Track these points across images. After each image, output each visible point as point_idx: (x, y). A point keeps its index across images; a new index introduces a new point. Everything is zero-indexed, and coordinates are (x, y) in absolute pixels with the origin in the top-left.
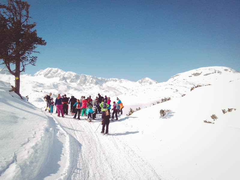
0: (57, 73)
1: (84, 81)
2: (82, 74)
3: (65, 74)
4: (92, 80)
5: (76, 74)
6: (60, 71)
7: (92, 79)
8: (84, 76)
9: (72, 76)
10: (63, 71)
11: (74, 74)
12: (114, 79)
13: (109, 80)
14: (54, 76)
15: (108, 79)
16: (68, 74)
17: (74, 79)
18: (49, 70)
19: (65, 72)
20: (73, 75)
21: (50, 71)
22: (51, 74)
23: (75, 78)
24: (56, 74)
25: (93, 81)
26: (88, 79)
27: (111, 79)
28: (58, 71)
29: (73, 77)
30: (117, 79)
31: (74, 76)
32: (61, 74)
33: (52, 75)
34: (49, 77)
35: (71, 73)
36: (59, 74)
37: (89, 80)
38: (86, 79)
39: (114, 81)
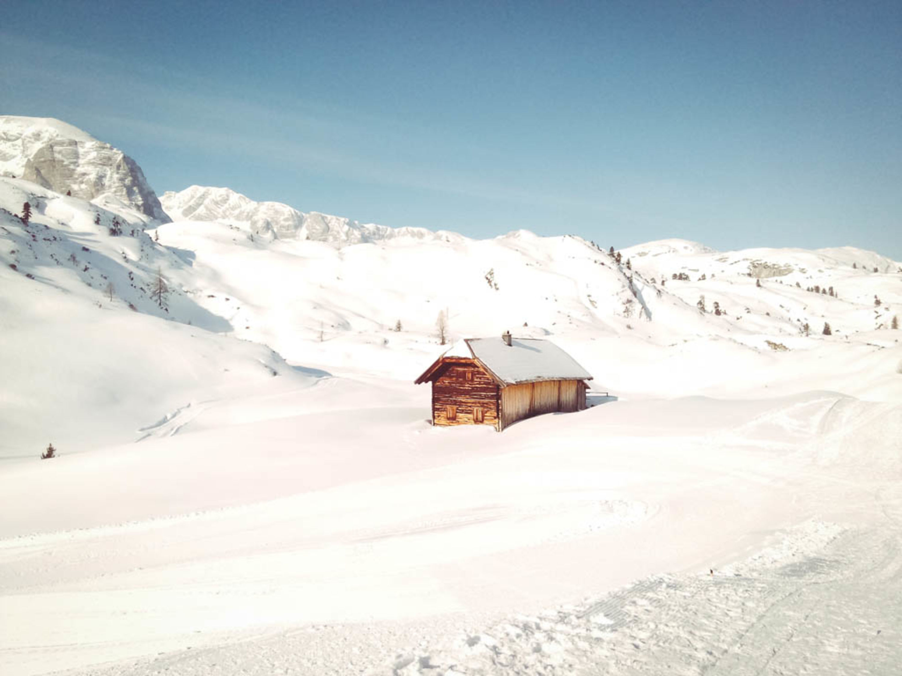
0: (226, 206)
1: (323, 233)
2: (312, 213)
3: (256, 210)
4: (347, 234)
5: (292, 210)
6: (235, 197)
7: (346, 228)
8: (320, 218)
9: (282, 218)
10: (247, 199)
11: (287, 210)
12: (416, 229)
13: (399, 233)
14: (218, 213)
15: (396, 230)
16: (268, 209)
17: (288, 226)
18: (198, 195)
19: (253, 204)
20: (283, 214)
21: (203, 197)
22: (207, 208)
23: (290, 223)
24: (223, 208)
25: (353, 234)
26: (335, 229)
27: (404, 229)
28: (227, 200)
29: (286, 220)
30: (423, 230)
31: (286, 216)
32: (243, 209)
33: (210, 211)
34: (200, 218)
35: (278, 205)
36: (233, 208)
37: (338, 232)
38: (328, 229)
39: (413, 235)
